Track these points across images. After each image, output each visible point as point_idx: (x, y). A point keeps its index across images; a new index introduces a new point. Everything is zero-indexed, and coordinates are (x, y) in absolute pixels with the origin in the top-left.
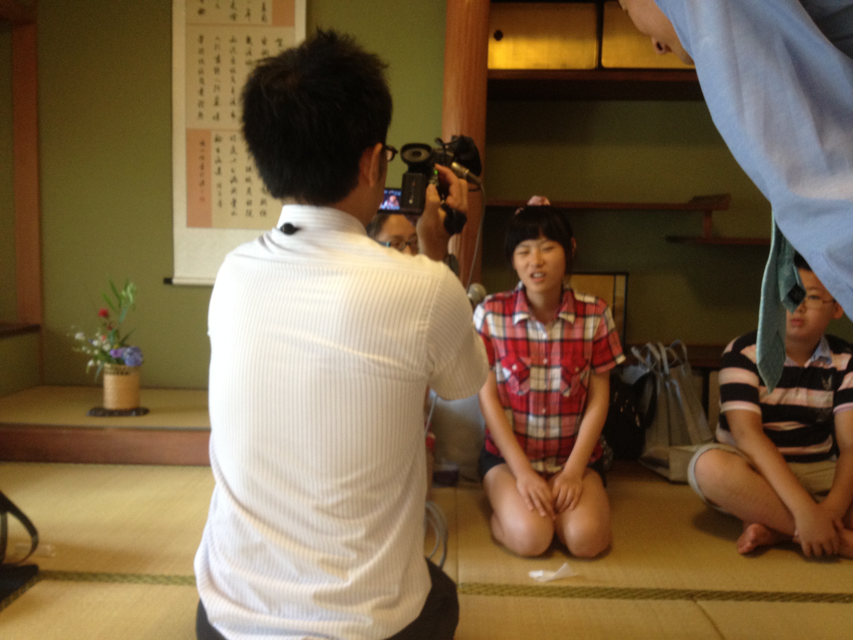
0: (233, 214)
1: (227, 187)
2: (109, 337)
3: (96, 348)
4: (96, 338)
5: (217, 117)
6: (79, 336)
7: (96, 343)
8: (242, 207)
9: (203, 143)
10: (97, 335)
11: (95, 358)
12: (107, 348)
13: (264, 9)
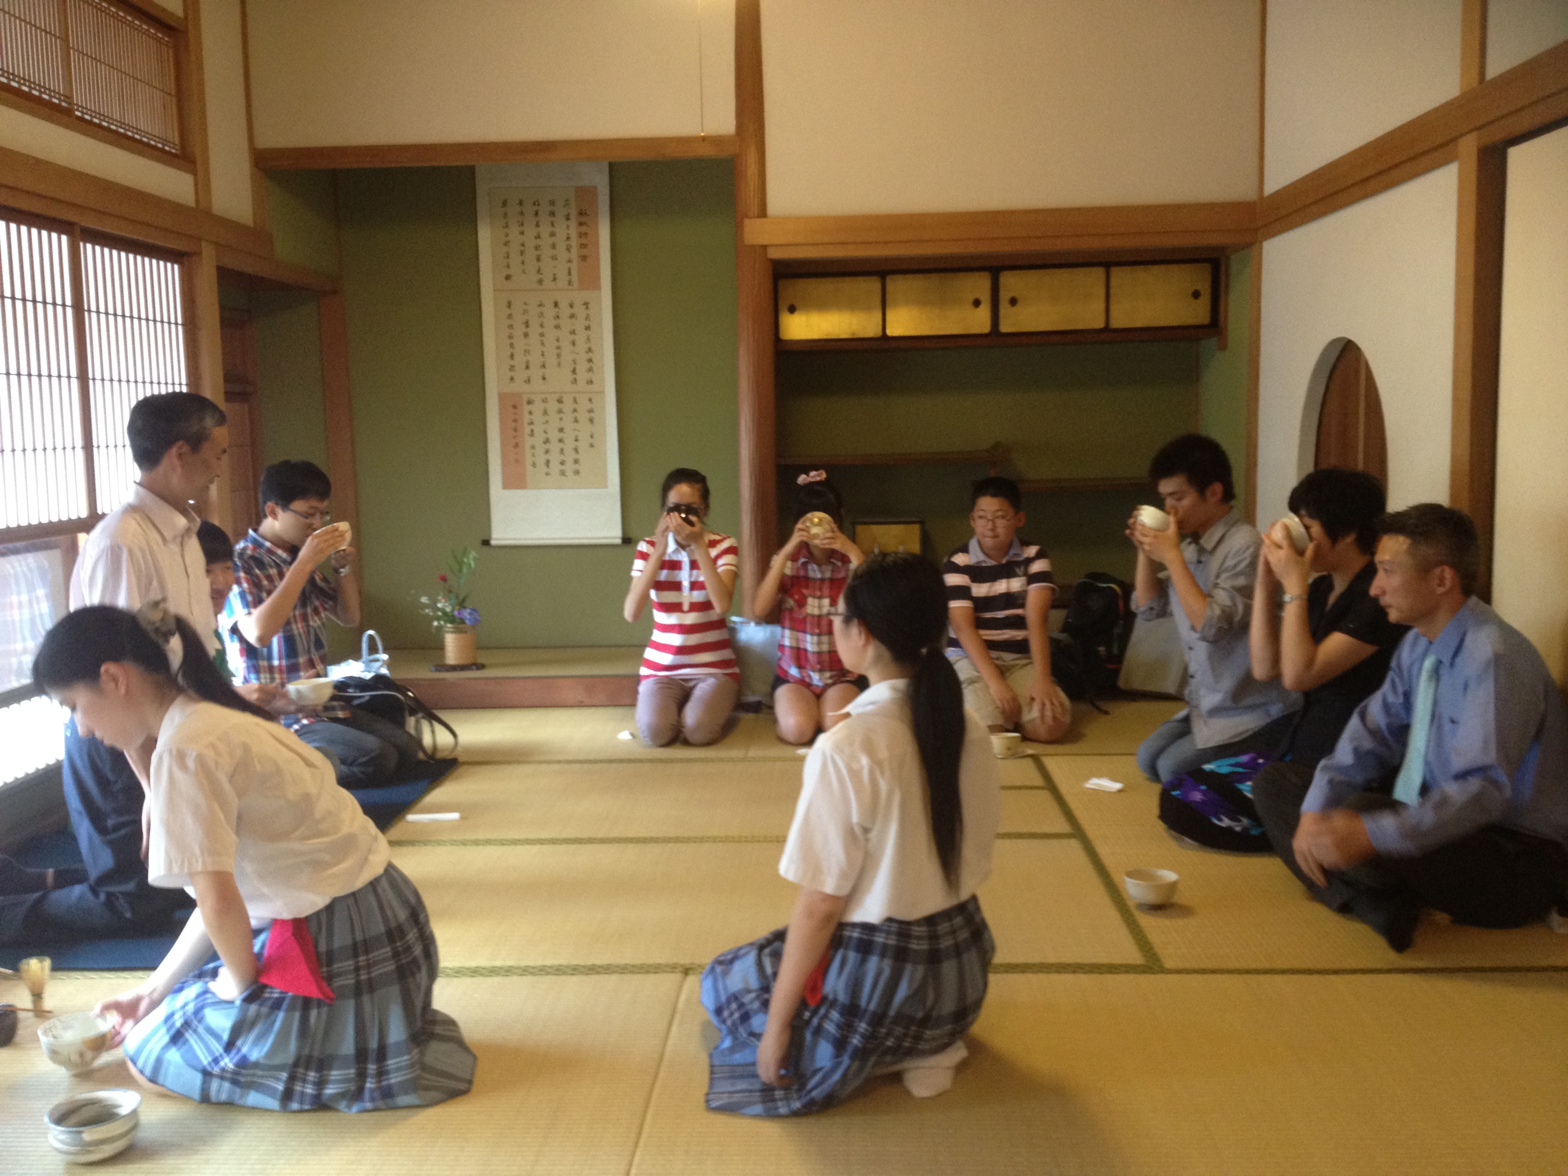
0: (547, 474)
1: (540, 448)
2: (450, 600)
3: (439, 609)
4: (440, 601)
5: (528, 381)
6: (424, 600)
7: (439, 605)
8: (555, 466)
9: (515, 407)
10: (440, 598)
11: (438, 619)
12: (448, 609)
13: (570, 274)
